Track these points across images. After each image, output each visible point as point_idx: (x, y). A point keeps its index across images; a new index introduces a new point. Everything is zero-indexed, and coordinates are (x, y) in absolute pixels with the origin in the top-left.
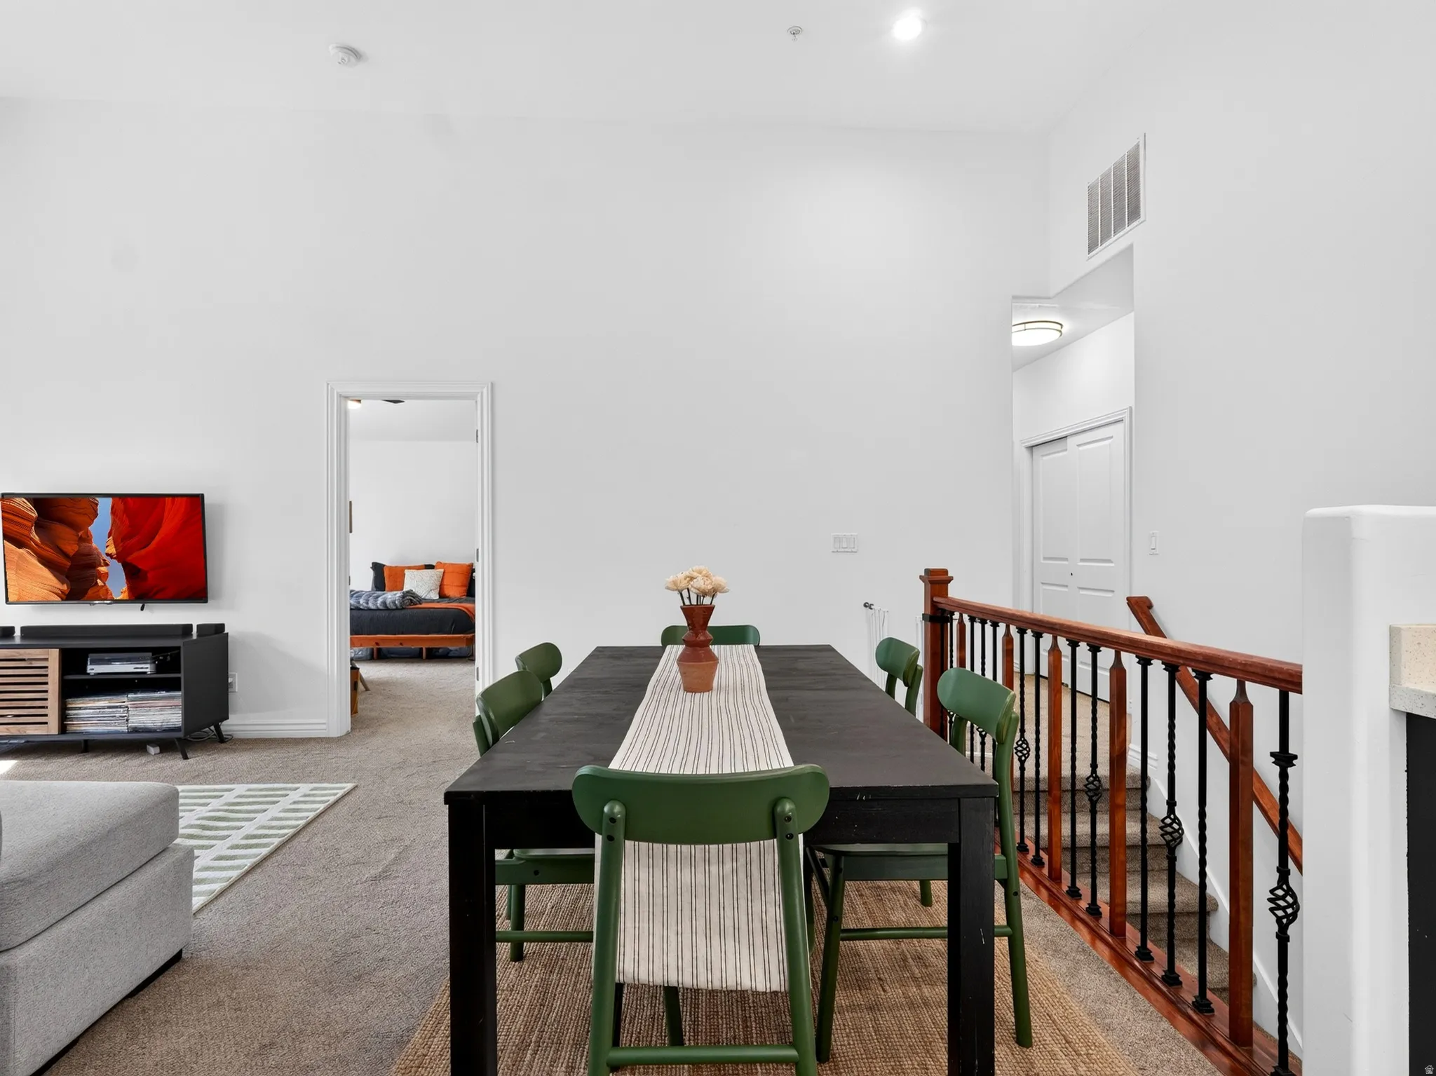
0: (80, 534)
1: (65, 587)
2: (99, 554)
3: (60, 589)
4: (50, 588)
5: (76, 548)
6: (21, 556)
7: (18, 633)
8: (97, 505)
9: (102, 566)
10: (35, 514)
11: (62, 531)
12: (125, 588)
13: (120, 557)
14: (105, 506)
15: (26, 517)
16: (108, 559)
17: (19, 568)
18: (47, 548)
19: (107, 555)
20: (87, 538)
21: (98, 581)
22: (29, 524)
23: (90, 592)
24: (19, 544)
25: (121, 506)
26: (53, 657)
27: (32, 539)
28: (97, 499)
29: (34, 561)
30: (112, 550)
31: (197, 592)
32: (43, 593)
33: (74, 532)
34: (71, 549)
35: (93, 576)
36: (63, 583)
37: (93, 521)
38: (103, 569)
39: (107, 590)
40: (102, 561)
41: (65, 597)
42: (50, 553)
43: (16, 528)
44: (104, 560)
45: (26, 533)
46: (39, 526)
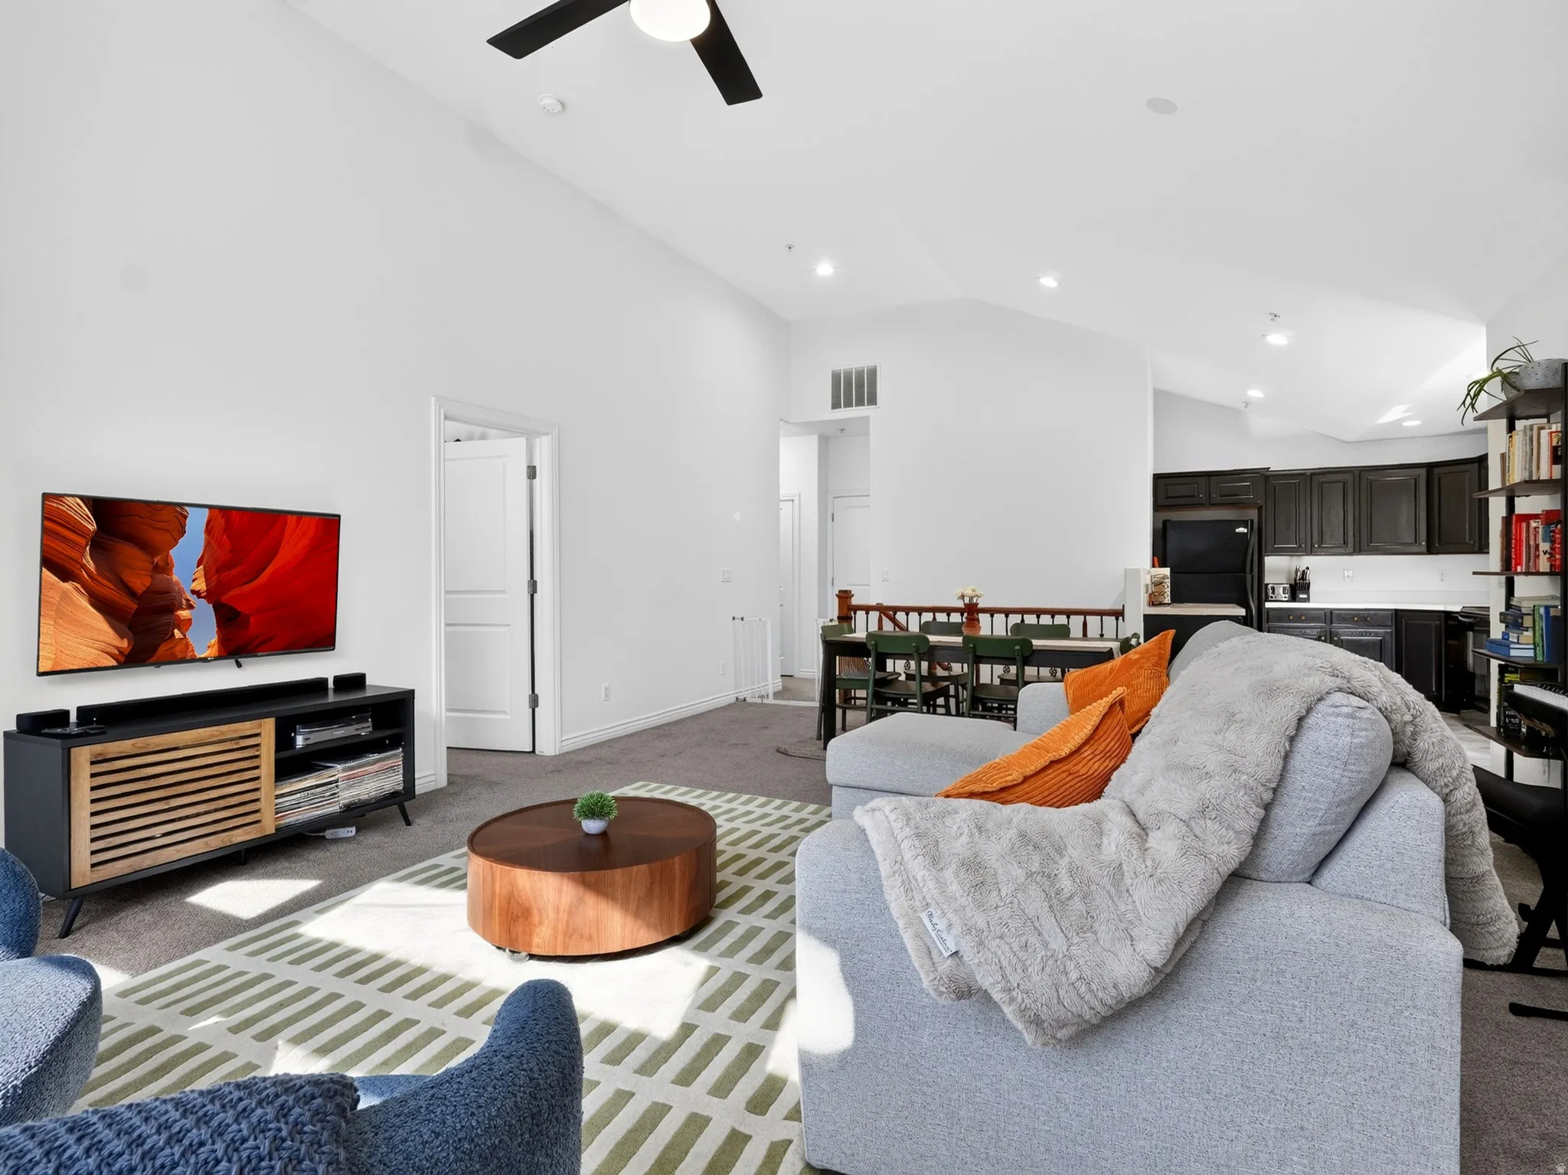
0: (156, 560)
1: (124, 644)
2: (181, 592)
3: (117, 648)
4: (103, 646)
5: (148, 582)
6: (65, 595)
8: (185, 519)
9: (184, 609)
10: (92, 527)
11: (129, 552)
12: (214, 640)
13: (211, 596)
14: (196, 523)
15: (78, 529)
16: (193, 599)
17: (60, 614)
18: (105, 582)
19: (193, 592)
20: (166, 567)
21: (176, 631)
22: (83, 541)
23: (162, 649)
24: (64, 574)
25: (219, 524)
27: (83, 566)
28: (186, 508)
29: (84, 602)
30: (201, 585)
32: (90, 655)
33: (146, 557)
34: (140, 583)
35: (169, 624)
36: (122, 637)
37: (176, 542)
38: (184, 614)
39: (187, 645)
40: (184, 602)
41: (122, 659)
42: (109, 590)
43: (60, 547)
44: (188, 600)
45: (75, 555)
46: (98, 545)
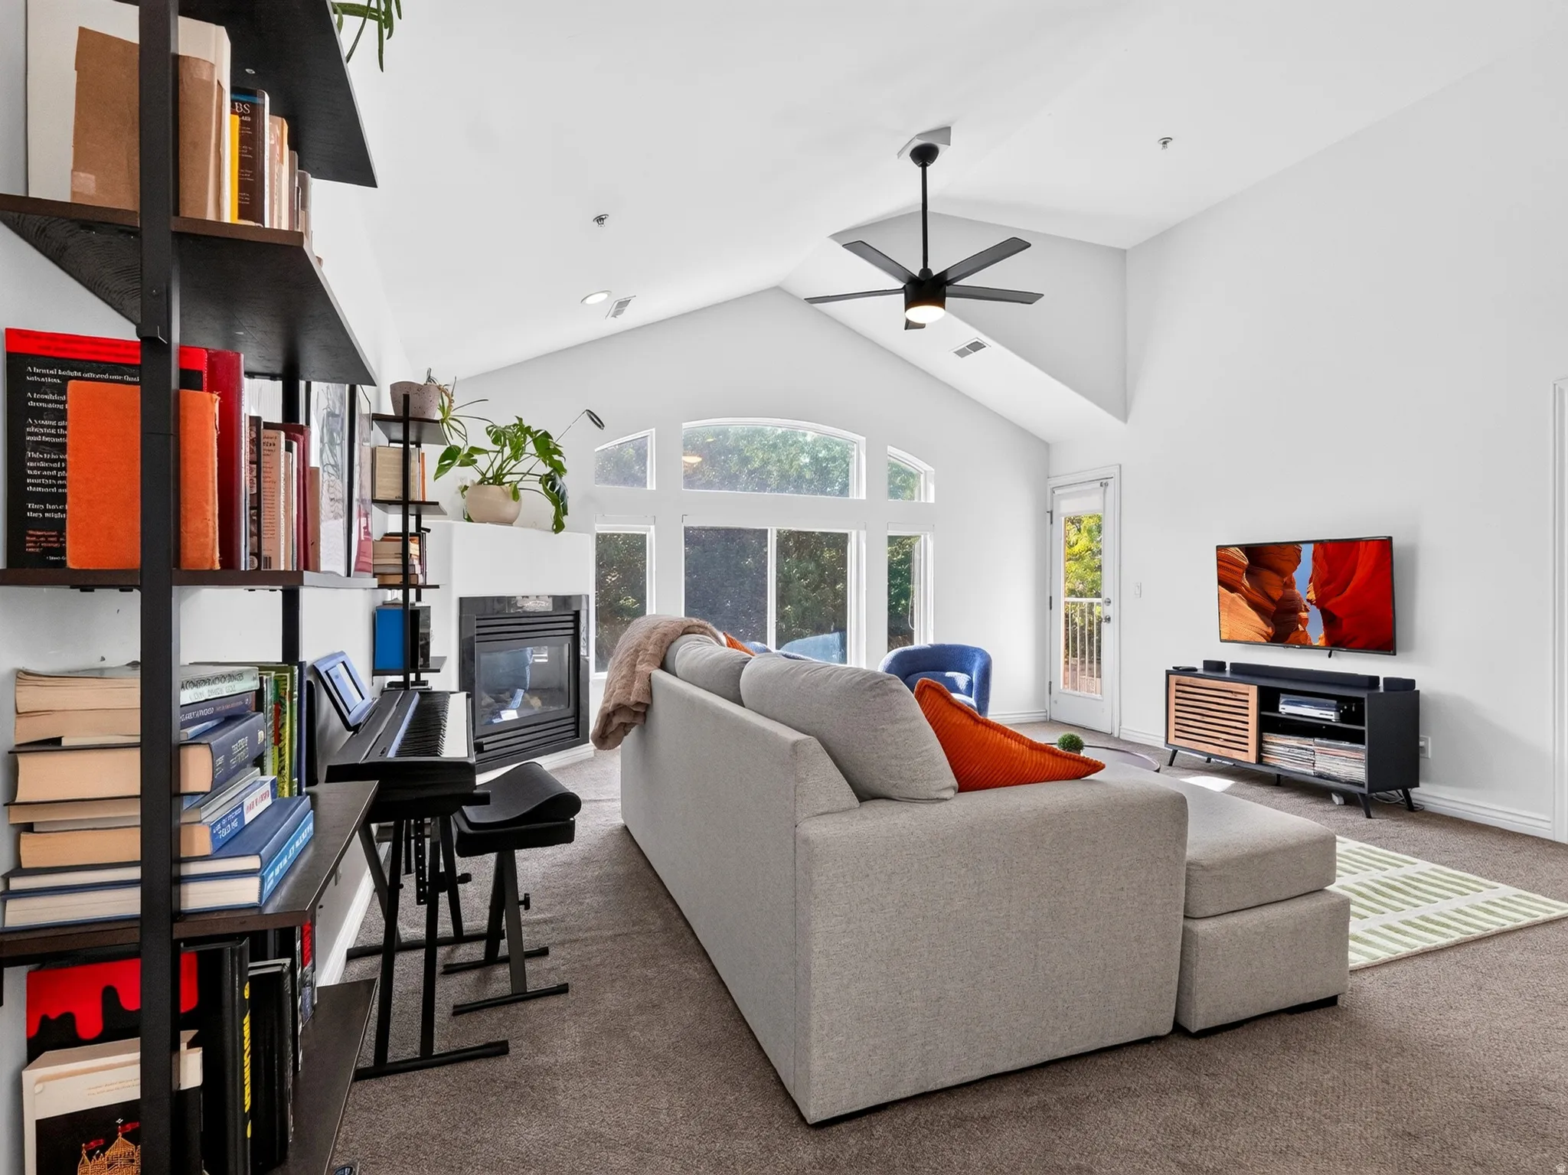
0: (1285, 580)
1: (1270, 630)
2: (1300, 600)
3: (1266, 632)
4: (1257, 630)
5: (1281, 593)
6: (1233, 600)
7: (1228, 668)
8: (1300, 551)
9: (1303, 612)
10: (1246, 562)
11: (1268, 576)
12: (1322, 634)
13: (1319, 603)
14: (1307, 552)
15: (1238, 565)
16: (1308, 605)
17: (1230, 611)
18: (1257, 594)
19: (1308, 600)
20: (1290, 584)
21: (1300, 626)
22: (1241, 571)
23: (1292, 636)
24: (1232, 588)
25: (1321, 552)
26: (1252, 693)
27: (1243, 585)
28: (1301, 545)
29: (1244, 604)
30: (1312, 596)
31: (1385, 643)
32: (1252, 635)
33: (1279, 578)
34: (1277, 594)
35: (1295, 621)
36: (1268, 626)
37: (1296, 568)
38: (1304, 615)
39: (1307, 636)
40: (1303, 607)
41: (1269, 639)
42: (1259, 598)
43: (1229, 575)
44: (1305, 606)
45: (1236, 578)
46: (1250, 572)
